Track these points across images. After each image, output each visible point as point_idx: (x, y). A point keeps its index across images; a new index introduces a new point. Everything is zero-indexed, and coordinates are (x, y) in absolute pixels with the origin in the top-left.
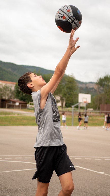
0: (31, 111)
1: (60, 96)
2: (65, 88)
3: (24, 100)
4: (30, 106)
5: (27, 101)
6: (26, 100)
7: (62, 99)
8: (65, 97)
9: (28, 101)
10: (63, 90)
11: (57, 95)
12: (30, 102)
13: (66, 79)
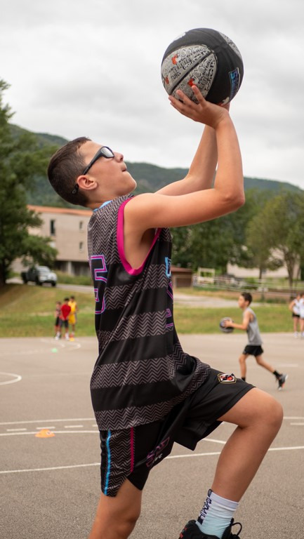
0: (203, 292)
1: (284, 250)
2: (297, 227)
3: (184, 265)
4: (200, 279)
5: (191, 267)
6: (189, 264)
7: (289, 258)
8: (298, 252)
9: (194, 267)
10: (291, 231)
11: (274, 248)
12: (200, 270)
13: (297, 201)
